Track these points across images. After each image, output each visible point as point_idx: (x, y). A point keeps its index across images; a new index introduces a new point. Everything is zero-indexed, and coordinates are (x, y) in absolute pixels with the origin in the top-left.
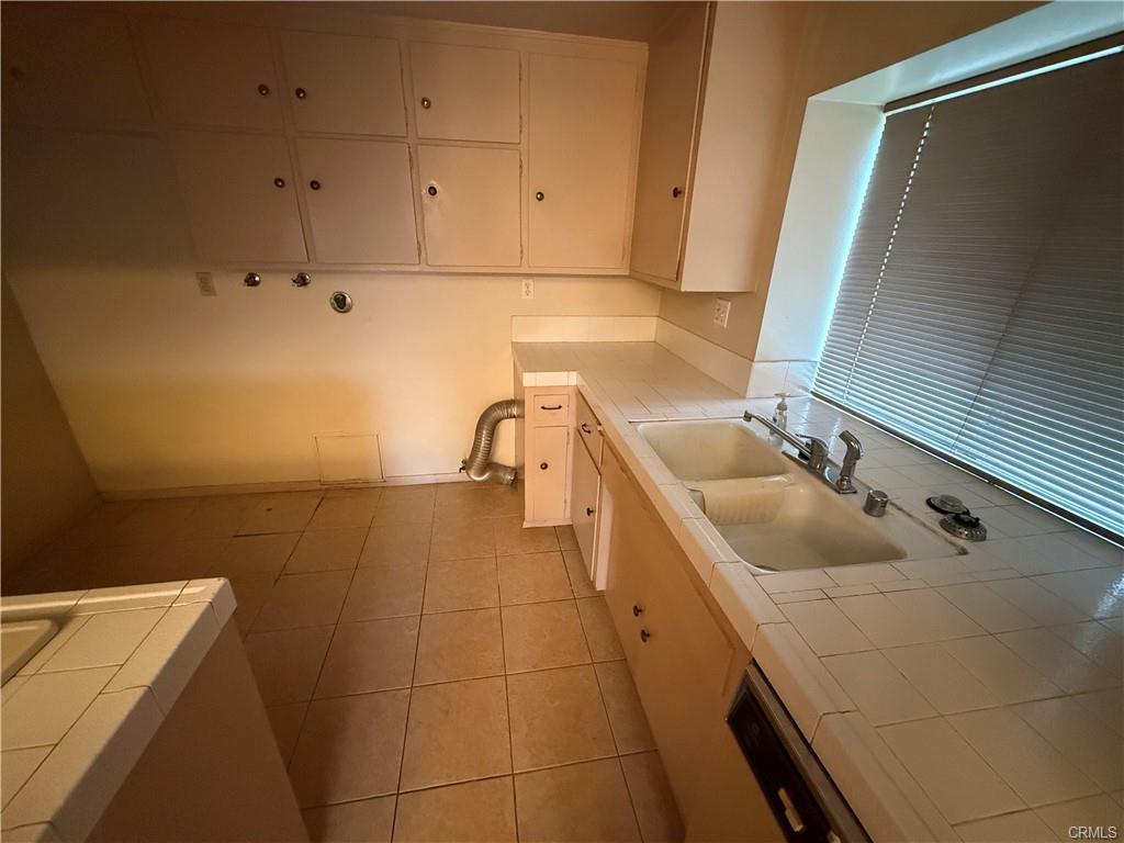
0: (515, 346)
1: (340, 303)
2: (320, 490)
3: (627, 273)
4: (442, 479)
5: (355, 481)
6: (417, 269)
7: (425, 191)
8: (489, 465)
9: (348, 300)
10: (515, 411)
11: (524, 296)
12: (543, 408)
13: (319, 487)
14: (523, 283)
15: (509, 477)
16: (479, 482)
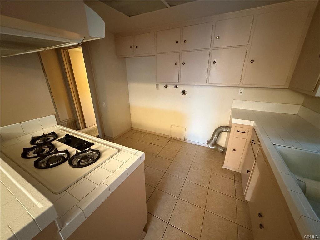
0: (233, 109)
1: (184, 93)
2: (170, 138)
3: (287, 87)
4: (200, 144)
5: (178, 138)
6: (205, 84)
7: (212, 62)
8: (215, 144)
9: (186, 92)
10: (228, 130)
11: (239, 94)
12: (238, 131)
13: (169, 137)
14: (240, 90)
15: (221, 150)
16: (211, 148)
